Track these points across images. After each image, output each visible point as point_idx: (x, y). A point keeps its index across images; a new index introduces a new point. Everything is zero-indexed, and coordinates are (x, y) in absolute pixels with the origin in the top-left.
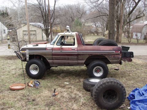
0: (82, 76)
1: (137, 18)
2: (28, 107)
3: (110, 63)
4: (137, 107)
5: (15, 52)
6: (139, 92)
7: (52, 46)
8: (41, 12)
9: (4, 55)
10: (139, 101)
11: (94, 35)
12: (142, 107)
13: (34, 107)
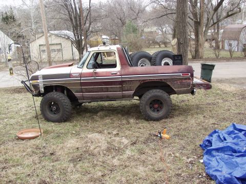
0: (132, 114)
1: (228, 16)
2: (43, 164)
3: (175, 93)
4: (214, 159)
5: (22, 82)
6: (219, 136)
7: (80, 71)
8: (69, 12)
9: (10, 86)
10: (217, 150)
11: (160, 47)
12: (221, 159)
13: (52, 164)
